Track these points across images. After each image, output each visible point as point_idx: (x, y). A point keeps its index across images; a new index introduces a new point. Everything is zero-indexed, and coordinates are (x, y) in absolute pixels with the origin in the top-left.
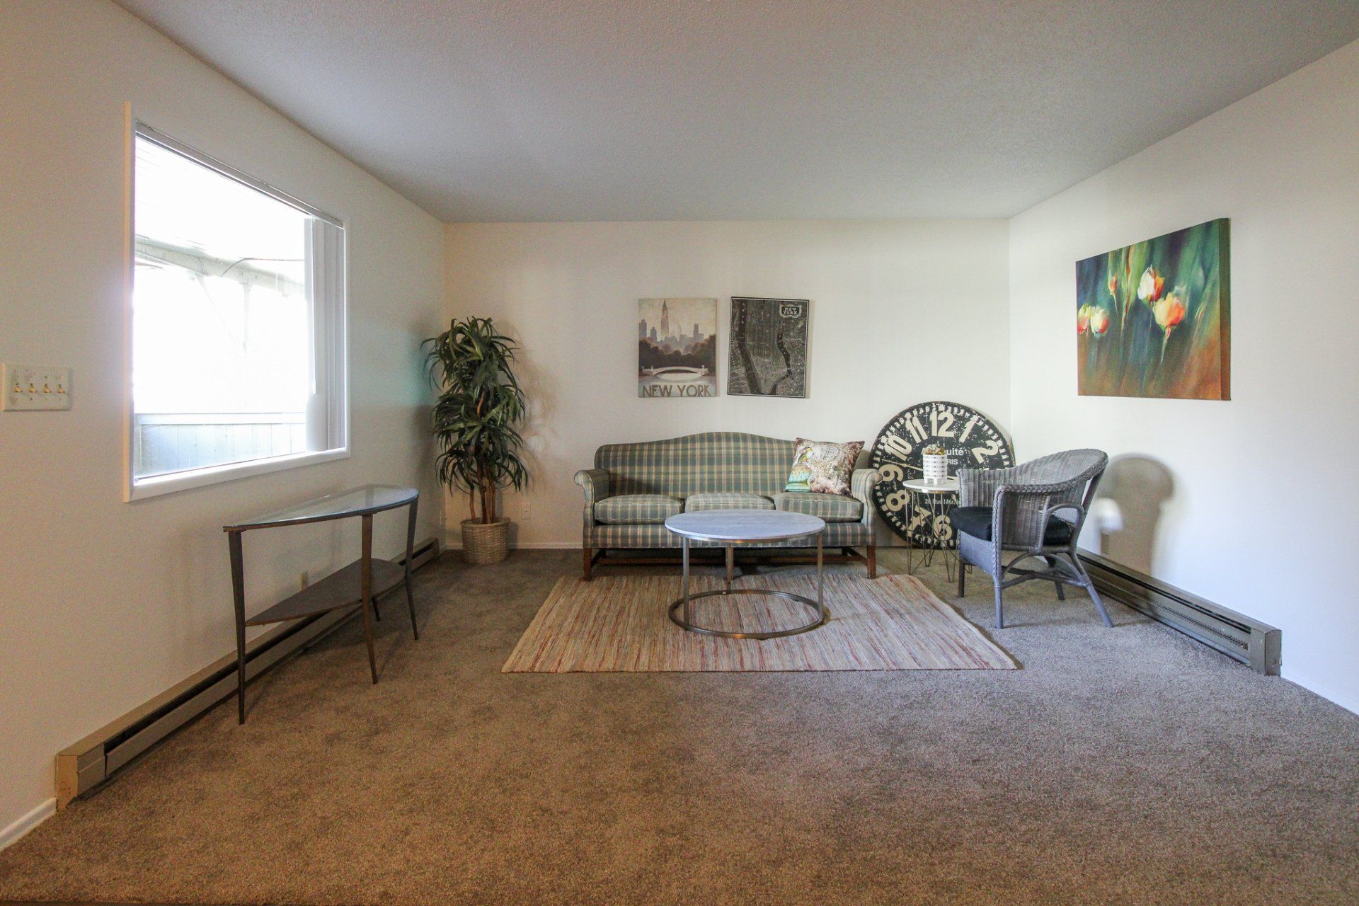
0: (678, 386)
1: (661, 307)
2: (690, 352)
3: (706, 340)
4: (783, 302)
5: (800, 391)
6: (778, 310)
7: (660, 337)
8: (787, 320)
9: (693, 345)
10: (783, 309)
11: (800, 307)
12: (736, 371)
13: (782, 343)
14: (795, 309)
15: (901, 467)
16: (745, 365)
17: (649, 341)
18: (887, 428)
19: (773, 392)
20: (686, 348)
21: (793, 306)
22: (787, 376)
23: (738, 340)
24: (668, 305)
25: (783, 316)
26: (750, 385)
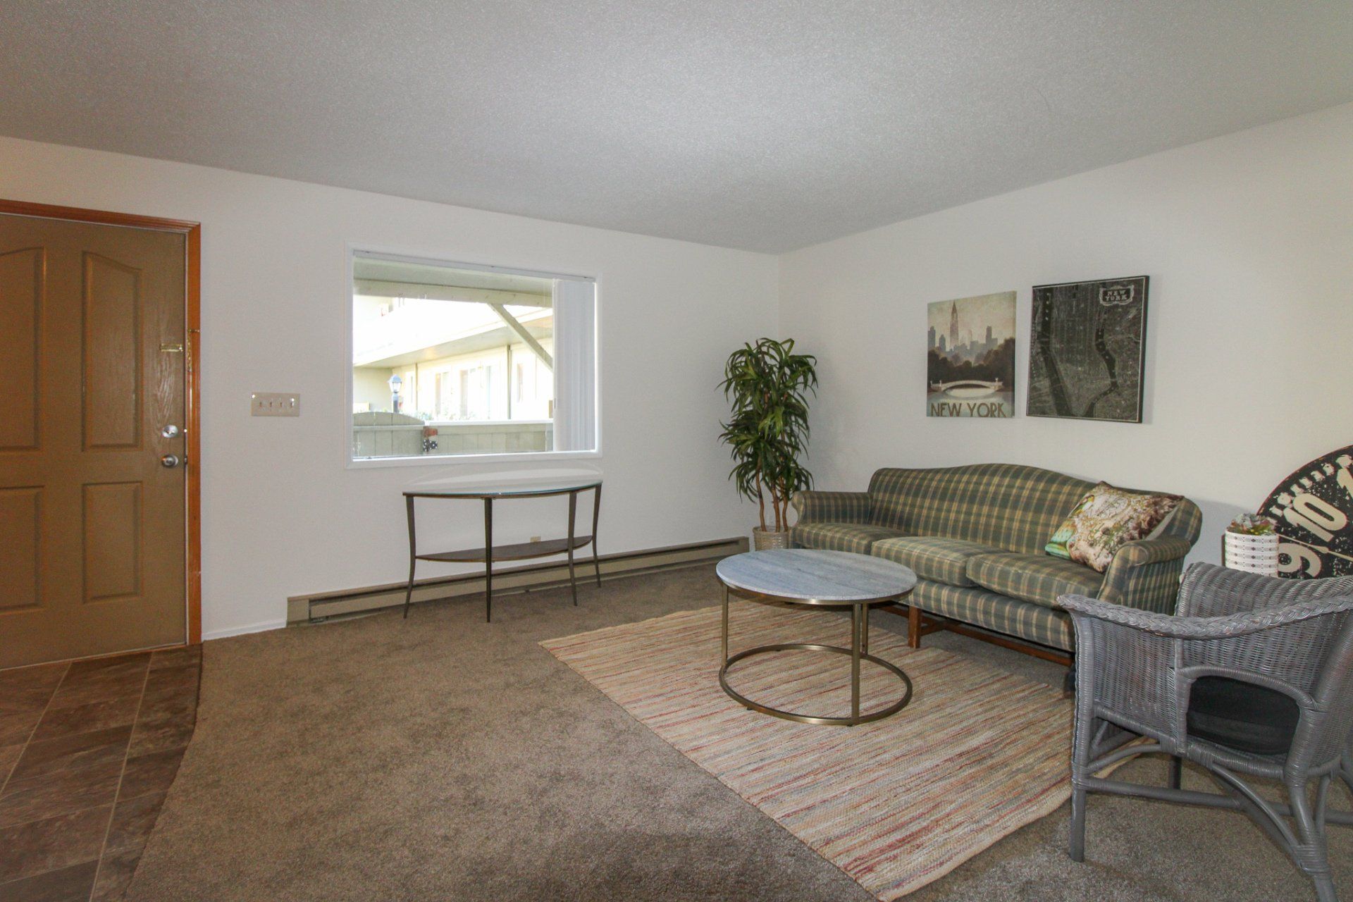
0: (968, 404)
1: (951, 310)
2: (982, 363)
3: (1000, 346)
4: (1104, 284)
5: (1133, 411)
6: (1098, 296)
7: (949, 347)
8: (1110, 310)
9: (985, 353)
10: (1105, 293)
11: (1132, 287)
12: (1037, 385)
13: (1102, 344)
14: (1123, 292)
15: (1317, 552)
16: (1050, 376)
17: (937, 351)
18: (1294, 479)
19: (1089, 414)
20: (978, 358)
21: (1119, 287)
22: (1111, 391)
23: (1042, 343)
24: (957, 308)
25: (1105, 304)
26: (1056, 404)
